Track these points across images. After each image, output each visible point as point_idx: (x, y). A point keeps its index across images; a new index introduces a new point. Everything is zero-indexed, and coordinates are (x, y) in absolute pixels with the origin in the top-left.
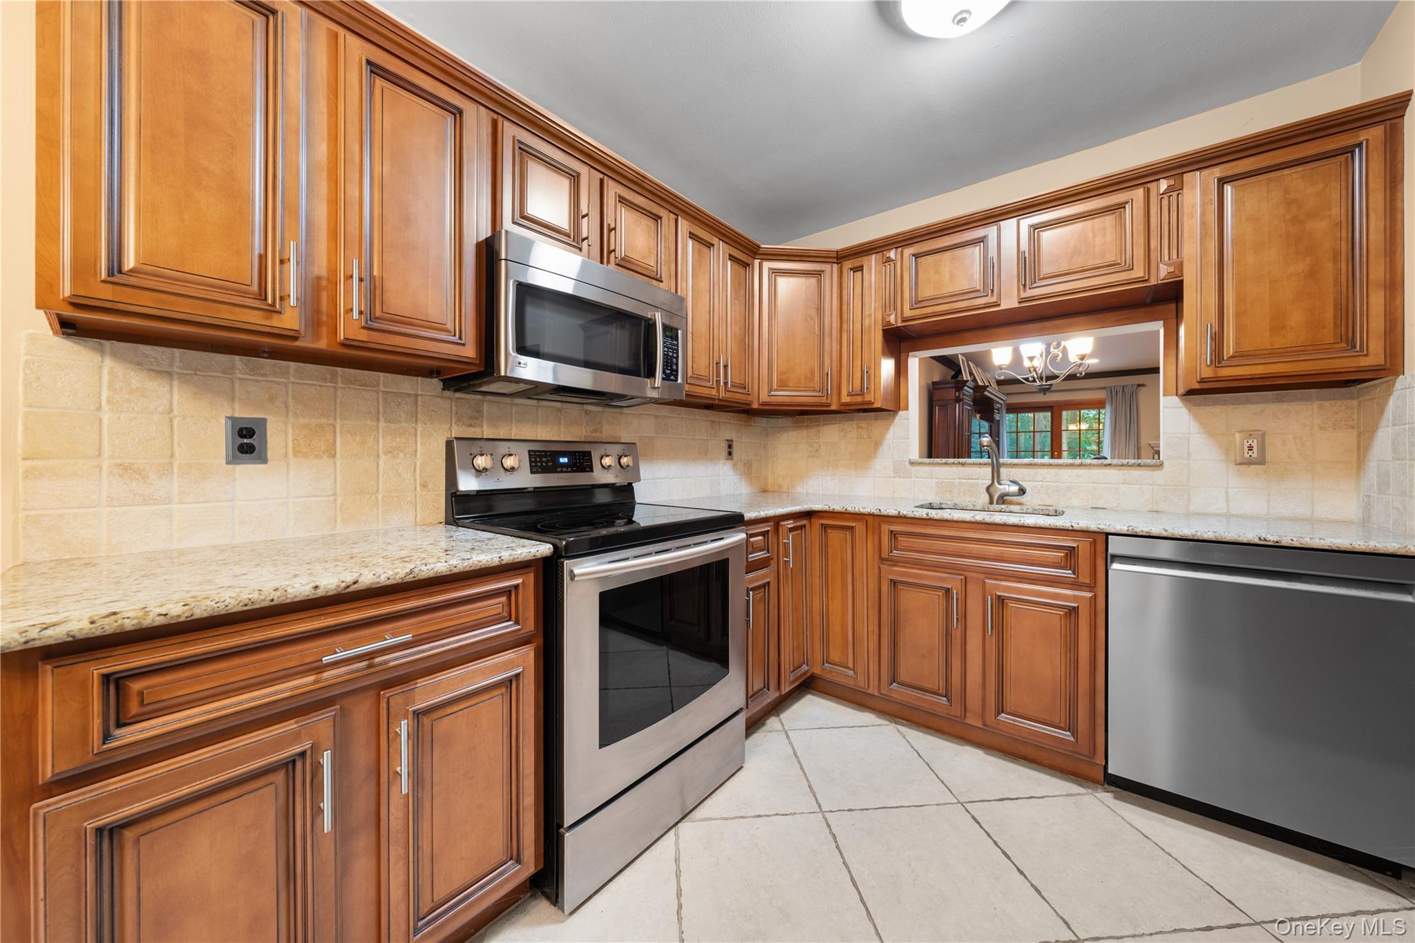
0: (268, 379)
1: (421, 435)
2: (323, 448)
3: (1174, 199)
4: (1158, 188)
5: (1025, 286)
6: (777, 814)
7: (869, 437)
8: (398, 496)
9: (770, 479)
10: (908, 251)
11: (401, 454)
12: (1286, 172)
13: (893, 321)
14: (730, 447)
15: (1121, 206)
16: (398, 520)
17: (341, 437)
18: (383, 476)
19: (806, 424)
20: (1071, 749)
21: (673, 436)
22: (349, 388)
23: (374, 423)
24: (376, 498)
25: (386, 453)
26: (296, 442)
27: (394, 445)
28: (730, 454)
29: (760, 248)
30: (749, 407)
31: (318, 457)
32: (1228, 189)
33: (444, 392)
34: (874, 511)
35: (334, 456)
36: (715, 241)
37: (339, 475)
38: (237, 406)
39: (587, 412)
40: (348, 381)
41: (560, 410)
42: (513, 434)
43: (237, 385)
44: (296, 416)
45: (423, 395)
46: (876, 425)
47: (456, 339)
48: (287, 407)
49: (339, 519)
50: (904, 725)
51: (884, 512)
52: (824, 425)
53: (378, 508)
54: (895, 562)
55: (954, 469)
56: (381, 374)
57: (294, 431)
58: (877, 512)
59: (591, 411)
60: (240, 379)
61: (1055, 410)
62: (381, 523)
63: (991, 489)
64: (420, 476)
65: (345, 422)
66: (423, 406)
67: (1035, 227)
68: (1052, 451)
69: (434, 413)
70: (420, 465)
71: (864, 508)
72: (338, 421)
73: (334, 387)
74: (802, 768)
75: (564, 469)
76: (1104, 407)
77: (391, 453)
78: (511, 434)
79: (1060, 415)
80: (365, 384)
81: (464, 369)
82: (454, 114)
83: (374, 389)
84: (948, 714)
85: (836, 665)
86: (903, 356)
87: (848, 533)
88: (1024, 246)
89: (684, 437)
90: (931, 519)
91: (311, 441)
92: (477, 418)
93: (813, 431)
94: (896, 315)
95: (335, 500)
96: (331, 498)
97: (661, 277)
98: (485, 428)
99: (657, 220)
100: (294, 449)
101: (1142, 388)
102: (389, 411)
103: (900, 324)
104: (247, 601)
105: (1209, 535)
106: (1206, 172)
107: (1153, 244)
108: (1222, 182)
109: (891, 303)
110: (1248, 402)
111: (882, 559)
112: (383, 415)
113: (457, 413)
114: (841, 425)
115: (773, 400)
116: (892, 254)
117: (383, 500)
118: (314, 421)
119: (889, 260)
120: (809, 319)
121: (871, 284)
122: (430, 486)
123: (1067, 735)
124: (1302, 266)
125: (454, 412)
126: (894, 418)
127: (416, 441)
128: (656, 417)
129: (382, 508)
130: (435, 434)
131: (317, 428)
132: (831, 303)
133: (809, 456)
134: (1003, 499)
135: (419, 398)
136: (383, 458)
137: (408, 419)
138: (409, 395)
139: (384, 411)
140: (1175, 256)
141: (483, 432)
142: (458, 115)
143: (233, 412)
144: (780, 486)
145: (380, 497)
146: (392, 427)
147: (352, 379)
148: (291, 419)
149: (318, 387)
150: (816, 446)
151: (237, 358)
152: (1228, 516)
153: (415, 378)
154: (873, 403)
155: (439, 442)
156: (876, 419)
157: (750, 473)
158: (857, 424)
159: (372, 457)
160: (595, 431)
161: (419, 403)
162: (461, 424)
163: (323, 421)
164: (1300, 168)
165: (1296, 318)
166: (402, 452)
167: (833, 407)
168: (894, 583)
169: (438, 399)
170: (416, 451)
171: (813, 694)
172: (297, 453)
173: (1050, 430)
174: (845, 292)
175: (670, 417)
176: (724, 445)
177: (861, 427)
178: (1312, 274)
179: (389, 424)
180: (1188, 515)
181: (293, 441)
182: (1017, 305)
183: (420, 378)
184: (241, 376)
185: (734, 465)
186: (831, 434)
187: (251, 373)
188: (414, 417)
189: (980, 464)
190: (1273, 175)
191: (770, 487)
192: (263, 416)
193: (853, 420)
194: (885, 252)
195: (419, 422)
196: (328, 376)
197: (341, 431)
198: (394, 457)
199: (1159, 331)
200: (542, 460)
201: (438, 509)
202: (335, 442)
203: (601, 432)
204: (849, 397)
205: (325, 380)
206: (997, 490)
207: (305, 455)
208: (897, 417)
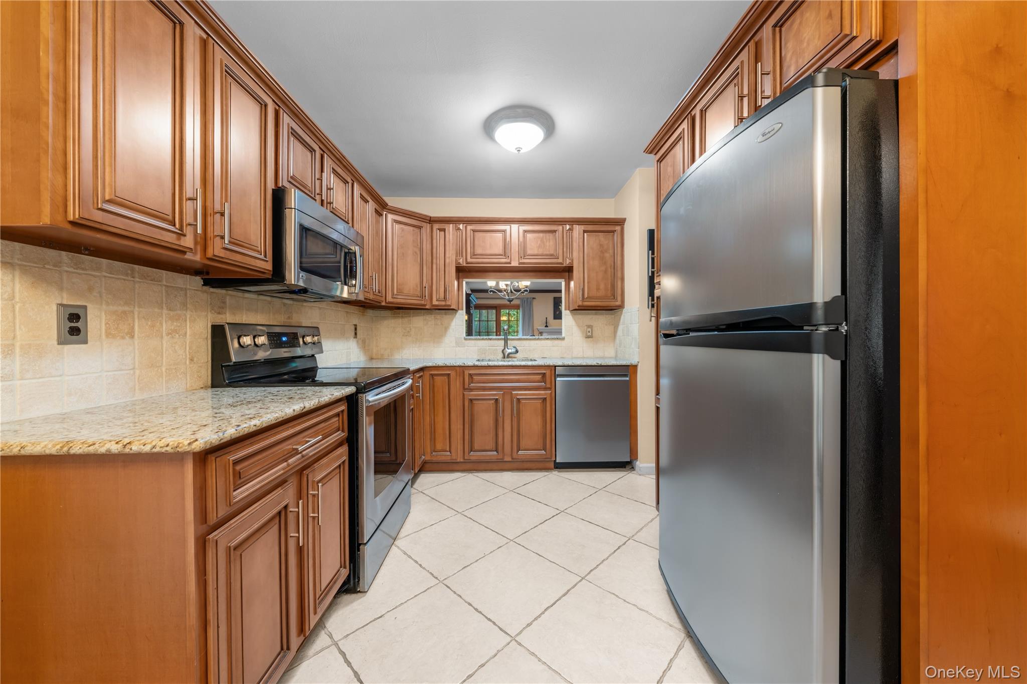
0: (87, 272)
1: (190, 320)
2: (126, 331)
3: (570, 233)
4: (566, 227)
5: (521, 257)
6: (440, 521)
7: (442, 324)
8: (175, 369)
9: (374, 351)
10: (469, 228)
11: (177, 335)
12: (600, 234)
13: (461, 263)
14: (356, 329)
15: (555, 231)
16: (176, 387)
17: (139, 322)
18: (165, 352)
19: (401, 315)
20: (544, 457)
21: (329, 322)
22: (143, 282)
23: (160, 311)
24: (161, 370)
25: (168, 334)
26: (107, 325)
27: (173, 328)
28: (356, 334)
29: (387, 205)
30: (379, 304)
31: (123, 338)
32: (585, 234)
33: (204, 287)
34: (461, 364)
35: (132, 337)
36: (369, 199)
37: (137, 351)
38: (65, 295)
39: (285, 304)
40: (144, 277)
41: (270, 303)
42: (244, 320)
43: (65, 277)
44: (108, 304)
45: (190, 289)
46: (446, 318)
47: (262, 257)
48: (101, 296)
49: (137, 387)
50: (475, 473)
51: (466, 365)
52: (413, 316)
53: (162, 378)
54: (471, 390)
55: (486, 342)
56: (164, 272)
57: (106, 316)
58: (463, 365)
59: (286, 304)
60: (67, 272)
61: (497, 308)
62: (164, 390)
63: (504, 351)
64: (189, 352)
65: (141, 309)
66: (191, 298)
67: (525, 231)
68: (496, 332)
69: (197, 303)
70: (189, 344)
71: (456, 363)
72: (137, 309)
73: (133, 281)
74: (439, 502)
75: (286, 346)
76: (519, 309)
77: (171, 334)
78: (242, 319)
79: (500, 312)
80: (154, 279)
81: (253, 275)
82: (261, 104)
83: (160, 283)
84: (497, 459)
85: (440, 452)
86: (460, 280)
87: (446, 377)
88: (521, 239)
89: (333, 322)
90: (489, 366)
91: (118, 325)
92: (223, 308)
93: (406, 320)
94: (463, 260)
95: (134, 373)
96: (132, 372)
97: (348, 220)
98: (228, 315)
99: (346, 184)
100: (106, 332)
101: (534, 300)
102: (169, 301)
103: (465, 265)
104: (276, 418)
105: (584, 364)
106: (580, 226)
107: (565, 249)
108: (585, 232)
109: (459, 253)
110: (588, 314)
111: (464, 389)
112: (166, 304)
113: (211, 304)
114: (425, 317)
115: (395, 300)
116: (461, 226)
117: (166, 371)
118: (120, 309)
119: (459, 229)
120: (415, 254)
121: (449, 240)
122: (195, 359)
123: (543, 452)
124: (603, 268)
125: (209, 303)
126: (456, 314)
127: (186, 325)
128: (320, 308)
129: (165, 378)
130: (198, 320)
131: (122, 314)
132: (426, 246)
133: (403, 335)
134: (508, 356)
135: (188, 291)
136: (165, 338)
137: (182, 307)
138: (181, 289)
139: (167, 301)
140: (571, 256)
141: (226, 318)
142: (263, 107)
143: (62, 300)
144: (382, 355)
145: (164, 369)
146: (172, 314)
147: (145, 275)
148: (104, 307)
149: (123, 281)
150: (408, 329)
151: (64, 253)
152: (583, 358)
153: (185, 276)
154: (451, 306)
155: (201, 326)
156: (446, 314)
157: (365, 347)
158: (435, 316)
159: (158, 338)
160: (289, 318)
161: (188, 295)
162: (213, 312)
163: (126, 308)
164: (603, 234)
165: (602, 286)
166: (178, 333)
167: (427, 307)
168: (471, 400)
169: (199, 293)
170: (186, 333)
171: (424, 473)
172: (108, 335)
173: (495, 320)
174: (434, 241)
175: (327, 309)
176: (353, 328)
177: (436, 319)
178: (606, 272)
179: (170, 312)
180: (572, 358)
181: (106, 324)
182: (518, 265)
183: (188, 276)
184: (67, 269)
185: (357, 342)
186: (418, 322)
187: (75, 267)
188: (184, 305)
189: (498, 339)
190: (597, 233)
191: (374, 356)
192: (84, 304)
193: (432, 314)
194: (457, 225)
195: (188, 310)
196: (129, 272)
197: (138, 317)
198: (173, 337)
199: (561, 283)
200: (275, 340)
201: (200, 377)
202: (134, 325)
203: (292, 319)
204: (437, 302)
205: (127, 275)
206: (506, 351)
207: (114, 337)
208: (458, 314)
